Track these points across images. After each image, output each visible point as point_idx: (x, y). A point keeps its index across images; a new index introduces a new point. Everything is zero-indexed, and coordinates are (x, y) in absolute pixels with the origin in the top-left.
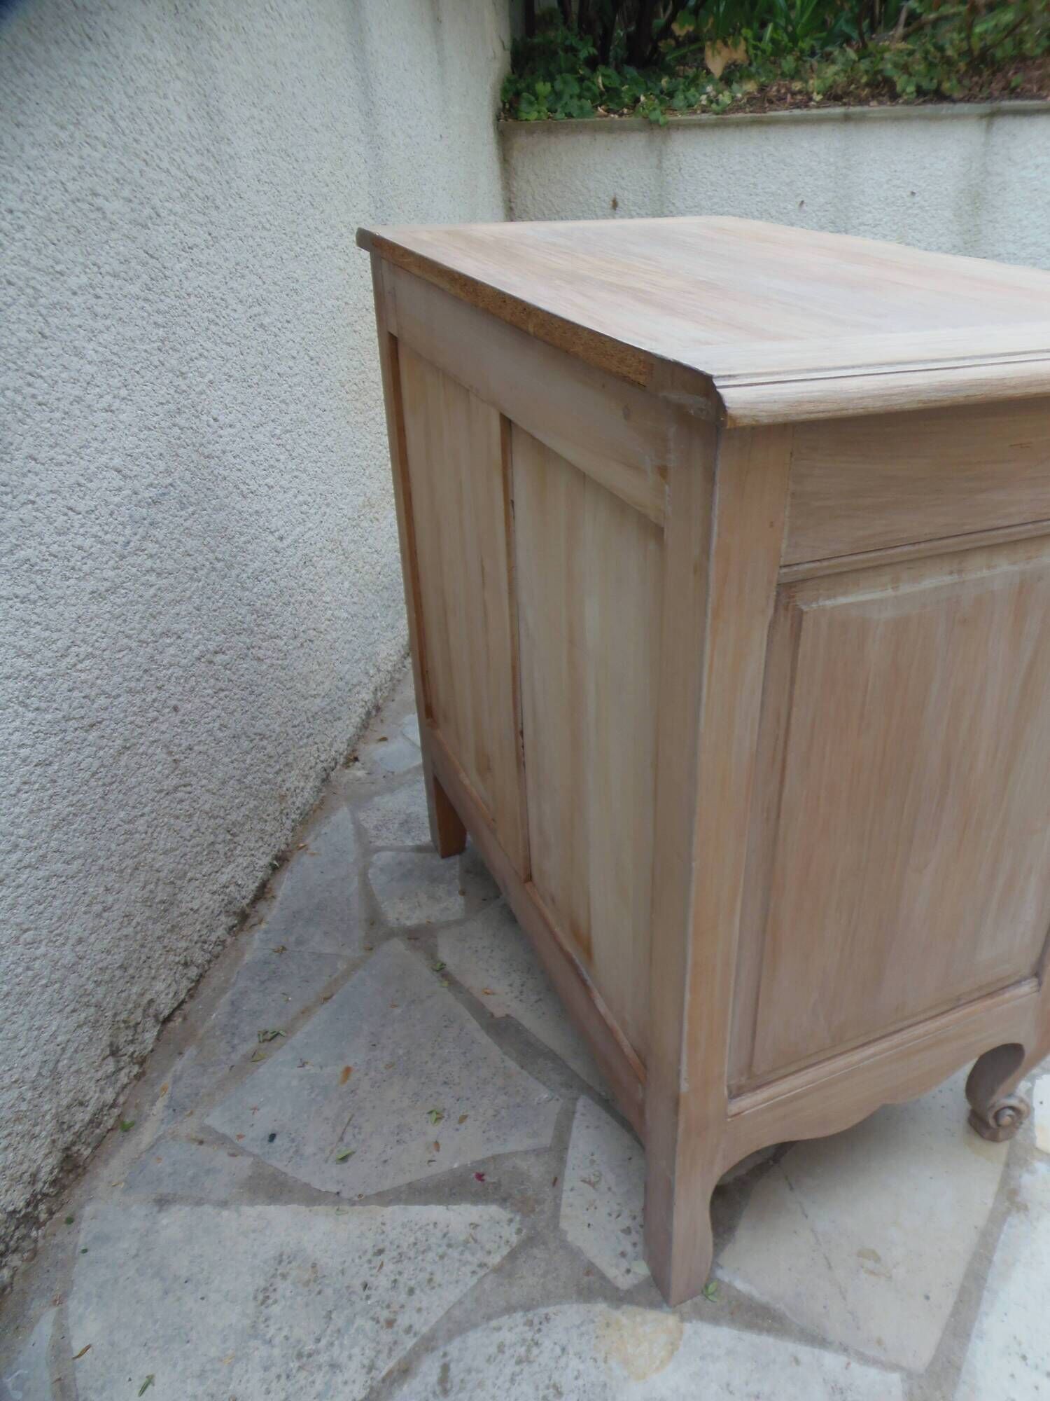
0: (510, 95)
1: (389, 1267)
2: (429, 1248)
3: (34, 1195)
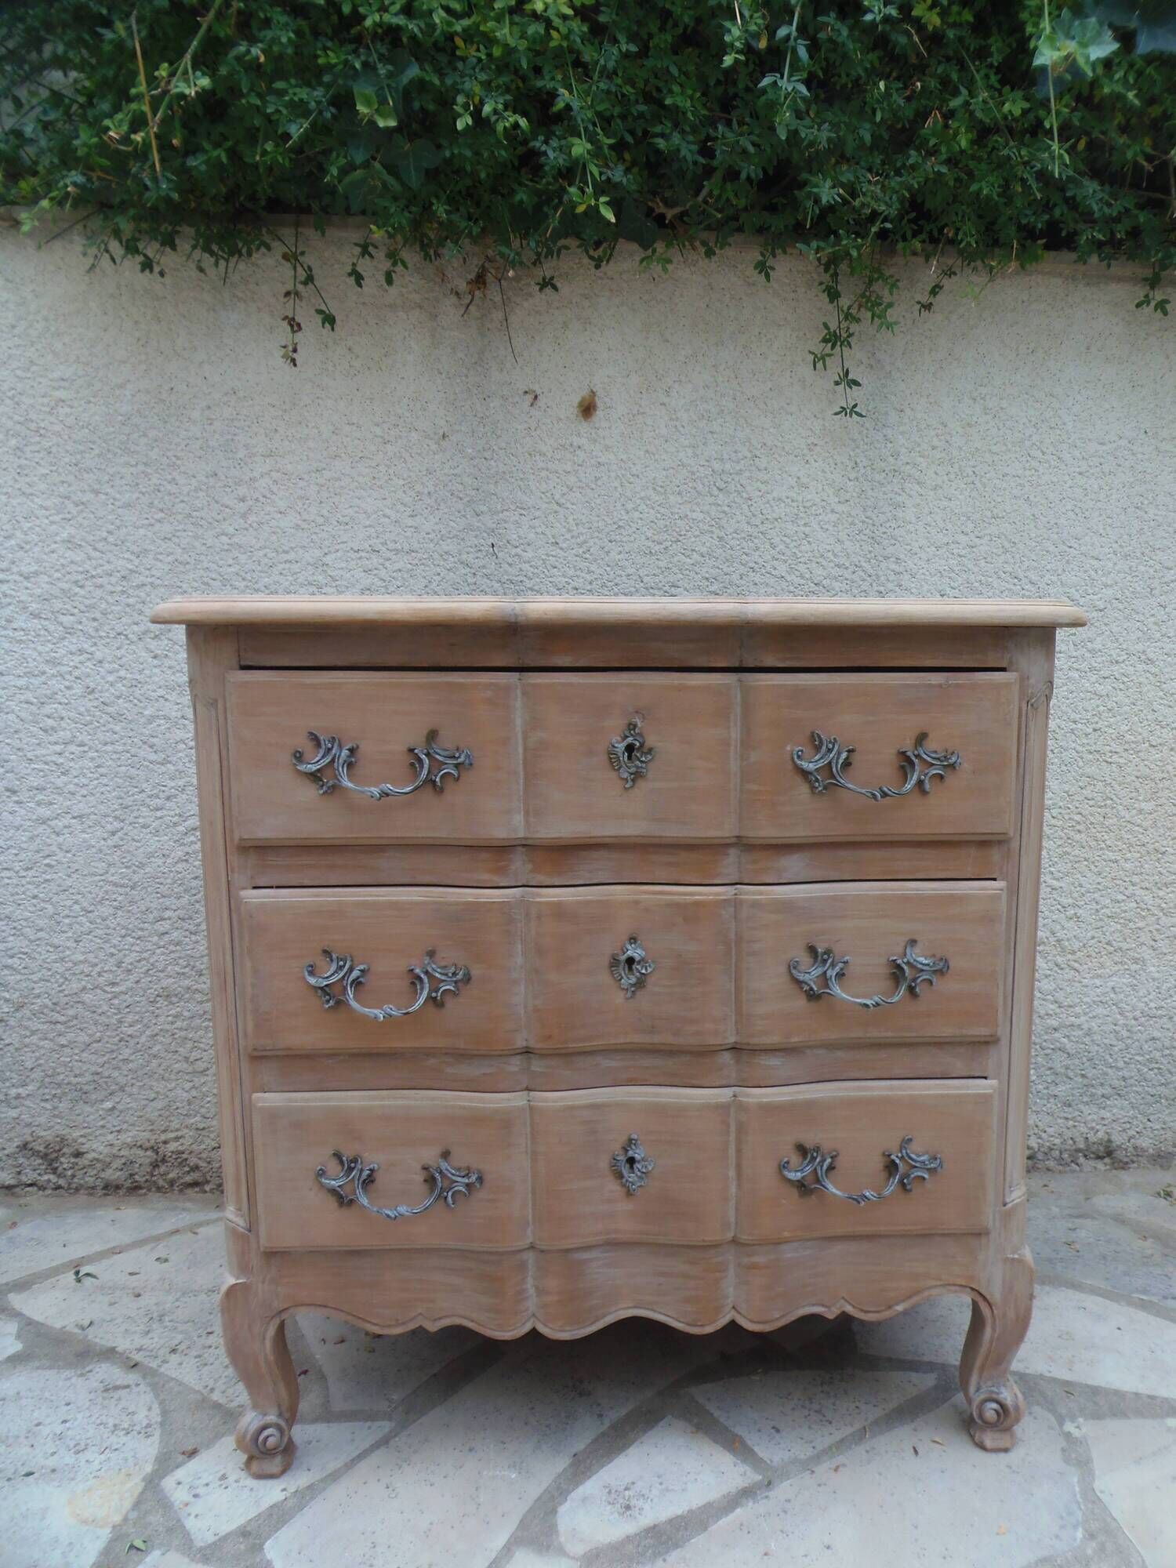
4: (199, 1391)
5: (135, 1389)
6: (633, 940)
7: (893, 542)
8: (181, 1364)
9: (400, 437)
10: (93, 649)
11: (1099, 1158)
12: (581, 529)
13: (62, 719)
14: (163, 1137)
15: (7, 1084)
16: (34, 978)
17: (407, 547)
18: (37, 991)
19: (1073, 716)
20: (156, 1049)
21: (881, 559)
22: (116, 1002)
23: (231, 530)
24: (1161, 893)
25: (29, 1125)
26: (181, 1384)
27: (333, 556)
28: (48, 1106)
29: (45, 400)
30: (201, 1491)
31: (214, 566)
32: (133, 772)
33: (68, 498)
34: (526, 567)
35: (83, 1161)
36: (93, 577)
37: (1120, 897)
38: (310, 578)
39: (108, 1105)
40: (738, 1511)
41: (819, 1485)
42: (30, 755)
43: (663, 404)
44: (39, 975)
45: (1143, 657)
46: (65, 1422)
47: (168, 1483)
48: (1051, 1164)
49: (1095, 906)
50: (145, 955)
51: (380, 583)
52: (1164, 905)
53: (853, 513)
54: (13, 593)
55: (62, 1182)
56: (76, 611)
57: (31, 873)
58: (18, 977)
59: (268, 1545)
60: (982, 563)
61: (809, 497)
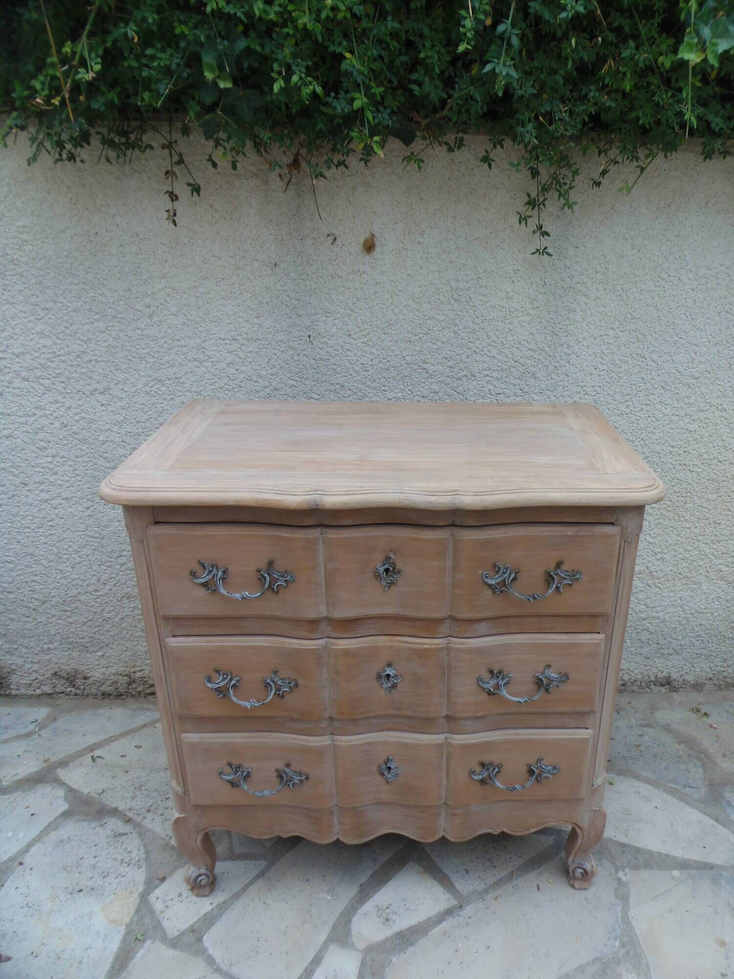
4: (163, 838)
5: (131, 836)
6: (389, 665)
7: (566, 334)
8: (153, 819)
9: (247, 265)
10: (64, 400)
11: (662, 685)
12: (366, 326)
13: (49, 442)
14: (133, 670)
15: (42, 642)
16: (51, 587)
18: (53, 594)
19: (672, 443)
20: (124, 625)
21: (557, 345)
22: (99, 600)
23: (143, 326)
24: (715, 546)
25: (57, 663)
26: (154, 833)
27: (209, 342)
28: (66, 653)
29: (15, 241)
30: (170, 903)
31: (133, 349)
32: (96, 473)
33: (37, 305)
34: (330, 350)
35: (88, 682)
36: (59, 355)
37: (690, 548)
38: (195, 357)
39: (100, 653)
40: (444, 923)
41: (487, 908)
42: (33, 463)
43: (419, 243)
44: (53, 586)
45: (720, 408)
46: (95, 857)
47: (152, 898)
48: (635, 688)
49: (673, 553)
50: (113, 575)
51: (238, 360)
52: (716, 553)
53: (542, 316)
54: (10, 365)
55: (78, 692)
56: (50, 377)
57: (41, 530)
58: (41, 587)
59: (205, 938)
60: (623, 348)
61: (513, 305)
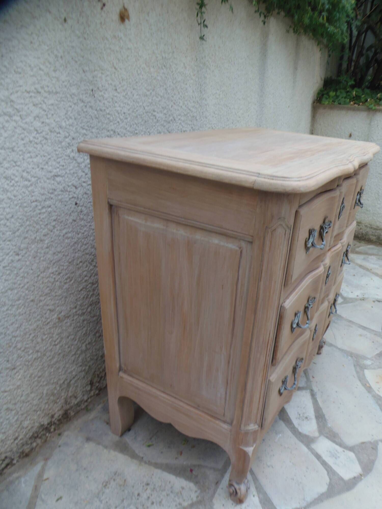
0: (320, 95)
1: (149, 491)
2: (164, 490)
3: (51, 422)
6: (330, 267)
12: (124, 83)
17: (54, 91)
21: (202, 99)
27: (16, 95)
34: (106, 102)
40: (318, 399)
41: (317, 383)
43: (147, 20)
51: (43, 113)
53: (196, 80)
